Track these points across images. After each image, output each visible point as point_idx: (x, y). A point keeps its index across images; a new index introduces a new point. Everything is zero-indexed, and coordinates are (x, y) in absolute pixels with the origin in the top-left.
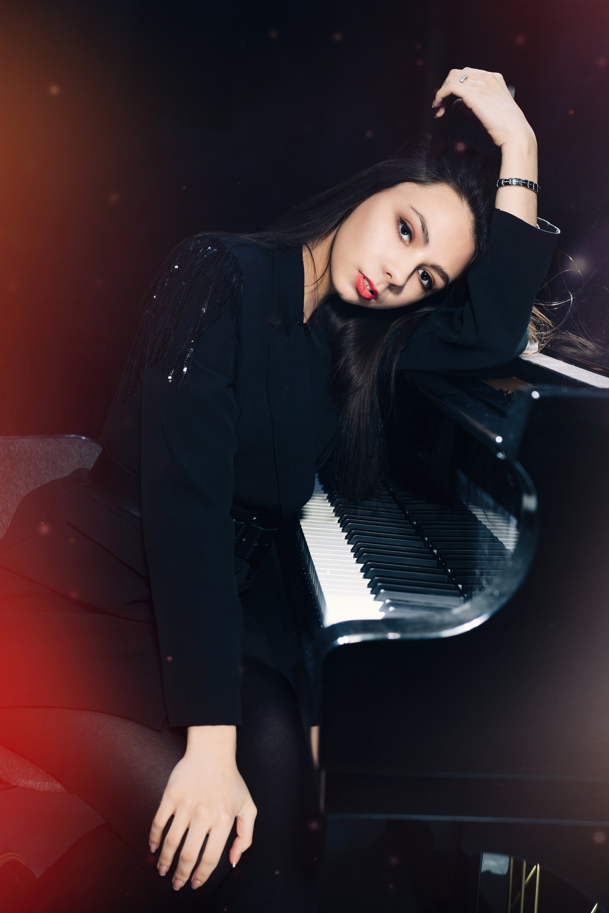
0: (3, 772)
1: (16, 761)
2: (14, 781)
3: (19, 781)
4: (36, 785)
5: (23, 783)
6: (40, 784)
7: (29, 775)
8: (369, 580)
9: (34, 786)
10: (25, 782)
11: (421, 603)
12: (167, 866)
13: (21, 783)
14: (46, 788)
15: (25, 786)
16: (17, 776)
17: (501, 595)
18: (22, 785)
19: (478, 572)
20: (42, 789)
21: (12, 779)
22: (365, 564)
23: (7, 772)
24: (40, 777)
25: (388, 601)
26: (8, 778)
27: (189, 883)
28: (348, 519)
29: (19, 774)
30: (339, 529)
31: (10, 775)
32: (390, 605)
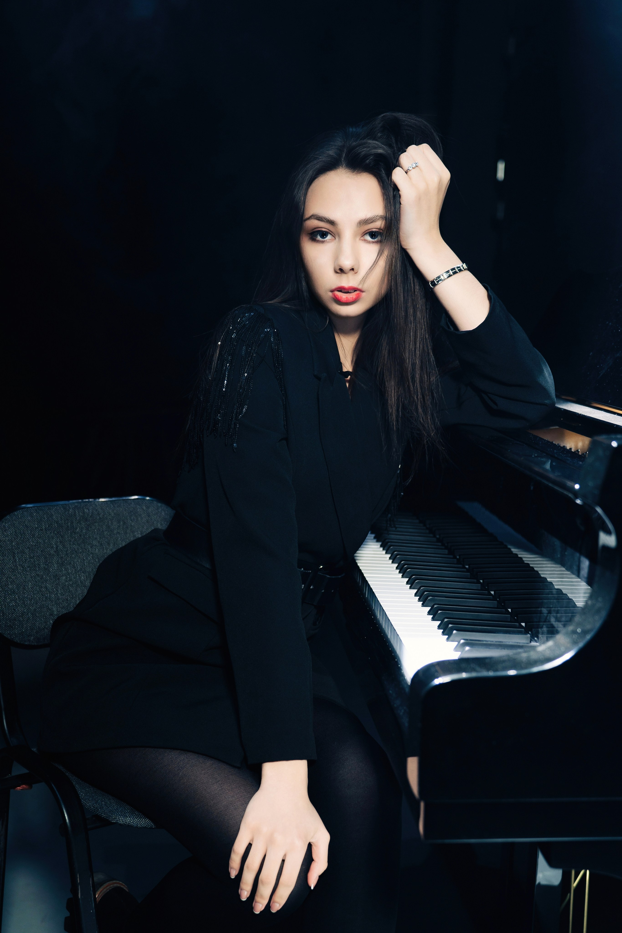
0: (102, 811)
1: (113, 800)
2: (114, 819)
3: (118, 819)
4: (133, 822)
5: (122, 820)
6: (137, 821)
7: (126, 813)
8: (439, 623)
9: (132, 823)
10: (124, 819)
11: (493, 641)
12: (248, 892)
13: (120, 820)
14: (143, 825)
15: (123, 823)
16: (115, 814)
17: (585, 632)
18: (121, 822)
19: (545, 610)
20: (139, 825)
21: (111, 817)
22: (432, 607)
23: (106, 810)
24: (137, 815)
25: (462, 641)
26: (107, 816)
27: (268, 906)
28: (406, 566)
29: (118, 812)
30: (399, 575)
31: (110, 813)
32: (465, 645)
